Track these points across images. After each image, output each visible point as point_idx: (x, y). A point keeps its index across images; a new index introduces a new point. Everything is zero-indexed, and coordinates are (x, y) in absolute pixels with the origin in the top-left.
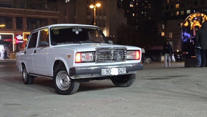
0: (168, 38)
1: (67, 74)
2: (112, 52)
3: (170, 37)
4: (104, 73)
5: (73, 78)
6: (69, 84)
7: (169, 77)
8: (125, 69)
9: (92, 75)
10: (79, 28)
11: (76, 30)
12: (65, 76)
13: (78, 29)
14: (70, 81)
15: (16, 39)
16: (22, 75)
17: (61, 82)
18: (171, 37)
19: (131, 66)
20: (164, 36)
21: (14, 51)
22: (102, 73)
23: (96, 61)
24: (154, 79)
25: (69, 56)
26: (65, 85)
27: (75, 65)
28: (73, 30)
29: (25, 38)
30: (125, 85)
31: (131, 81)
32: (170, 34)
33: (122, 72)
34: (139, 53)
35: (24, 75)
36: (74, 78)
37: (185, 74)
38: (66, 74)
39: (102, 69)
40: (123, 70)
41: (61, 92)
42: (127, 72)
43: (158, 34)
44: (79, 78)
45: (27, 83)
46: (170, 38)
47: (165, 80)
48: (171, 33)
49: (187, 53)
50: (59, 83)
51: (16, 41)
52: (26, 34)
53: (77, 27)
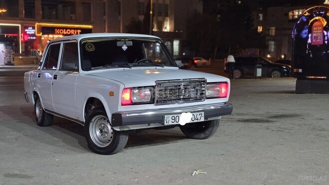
0: (269, 35)
1: (108, 121)
2: (182, 87)
3: (271, 34)
4: (169, 121)
5: (117, 129)
6: (111, 137)
7: (271, 117)
8: (203, 115)
9: (149, 125)
10: (128, 40)
11: (123, 43)
12: (104, 124)
13: (127, 42)
14: (112, 133)
15: (25, 33)
16: (34, 109)
17: (98, 133)
18: (273, 34)
19: (213, 108)
20: (262, 32)
21: (21, 53)
22: (165, 121)
23: (156, 101)
24: (247, 121)
25: (112, 94)
26: (104, 138)
27: (121, 109)
28: (119, 44)
29: (38, 33)
30: (202, 135)
31: (212, 131)
32: (272, 29)
33: (198, 119)
34: (227, 87)
35: (37, 111)
36: (119, 130)
37: (297, 112)
38: (106, 121)
39: (166, 116)
40: (199, 117)
41: (97, 150)
42: (206, 118)
43: (253, 28)
44: (127, 129)
45: (41, 124)
46: (272, 36)
47: (266, 124)
48: (274, 28)
49: (300, 71)
50: (95, 134)
51: (24, 37)
52: (40, 25)
53: (125, 38)
